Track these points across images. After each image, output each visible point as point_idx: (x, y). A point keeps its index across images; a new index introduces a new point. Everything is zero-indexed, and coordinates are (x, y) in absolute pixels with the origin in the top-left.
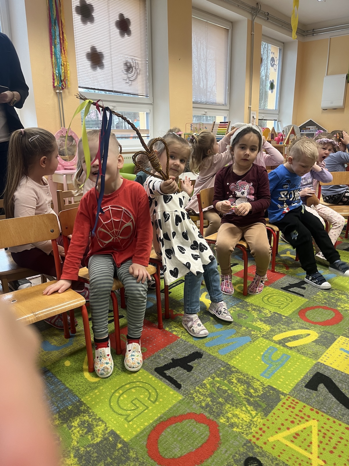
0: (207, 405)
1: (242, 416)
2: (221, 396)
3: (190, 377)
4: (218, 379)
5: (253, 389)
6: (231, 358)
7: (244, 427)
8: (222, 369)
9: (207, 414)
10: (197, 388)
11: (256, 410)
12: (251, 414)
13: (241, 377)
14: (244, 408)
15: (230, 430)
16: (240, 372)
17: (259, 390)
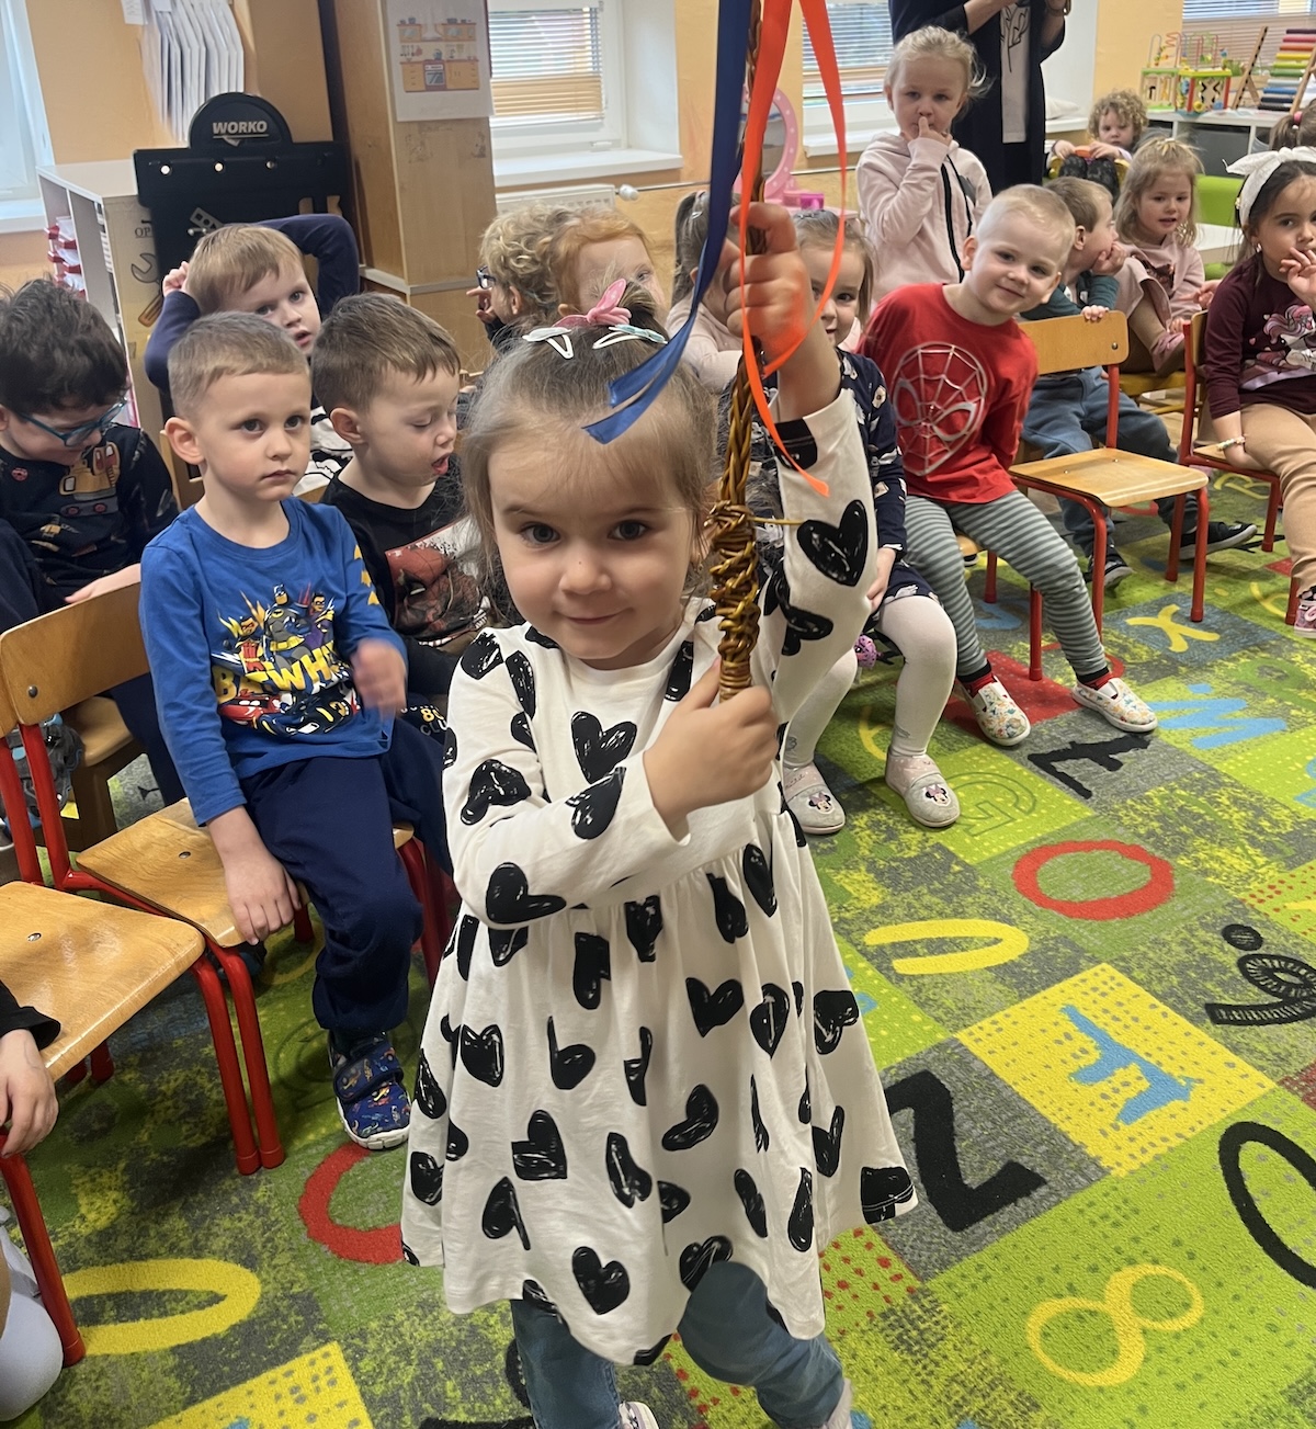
0: (1151, 833)
1: (1234, 861)
2: (1186, 823)
3: (1115, 780)
4: (1183, 793)
5: (1270, 820)
6: (1224, 757)
7: (1233, 879)
8: (1197, 775)
9: (1149, 848)
10: (1129, 802)
11: (1268, 856)
12: (1254, 861)
13: (1244, 796)
14: (1239, 850)
15: (1199, 879)
16: (1241, 788)
17: (1285, 825)
